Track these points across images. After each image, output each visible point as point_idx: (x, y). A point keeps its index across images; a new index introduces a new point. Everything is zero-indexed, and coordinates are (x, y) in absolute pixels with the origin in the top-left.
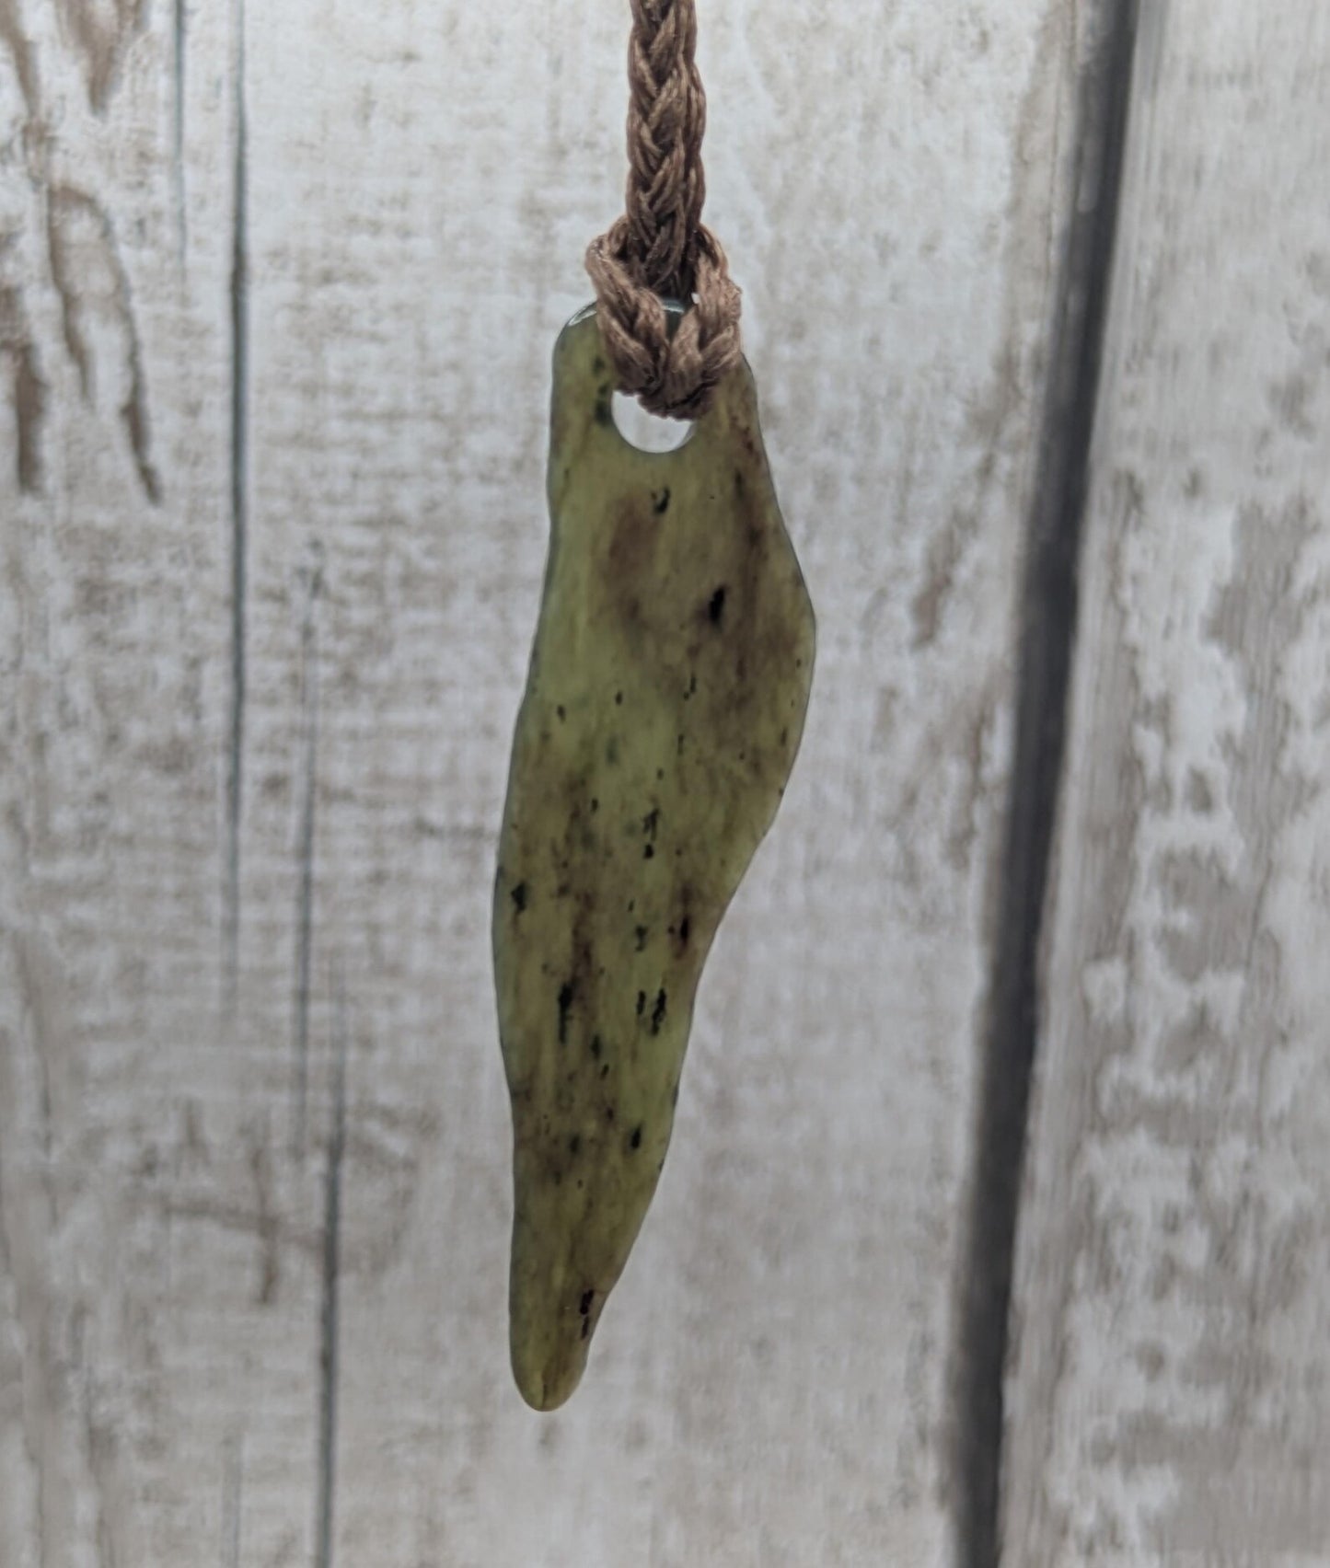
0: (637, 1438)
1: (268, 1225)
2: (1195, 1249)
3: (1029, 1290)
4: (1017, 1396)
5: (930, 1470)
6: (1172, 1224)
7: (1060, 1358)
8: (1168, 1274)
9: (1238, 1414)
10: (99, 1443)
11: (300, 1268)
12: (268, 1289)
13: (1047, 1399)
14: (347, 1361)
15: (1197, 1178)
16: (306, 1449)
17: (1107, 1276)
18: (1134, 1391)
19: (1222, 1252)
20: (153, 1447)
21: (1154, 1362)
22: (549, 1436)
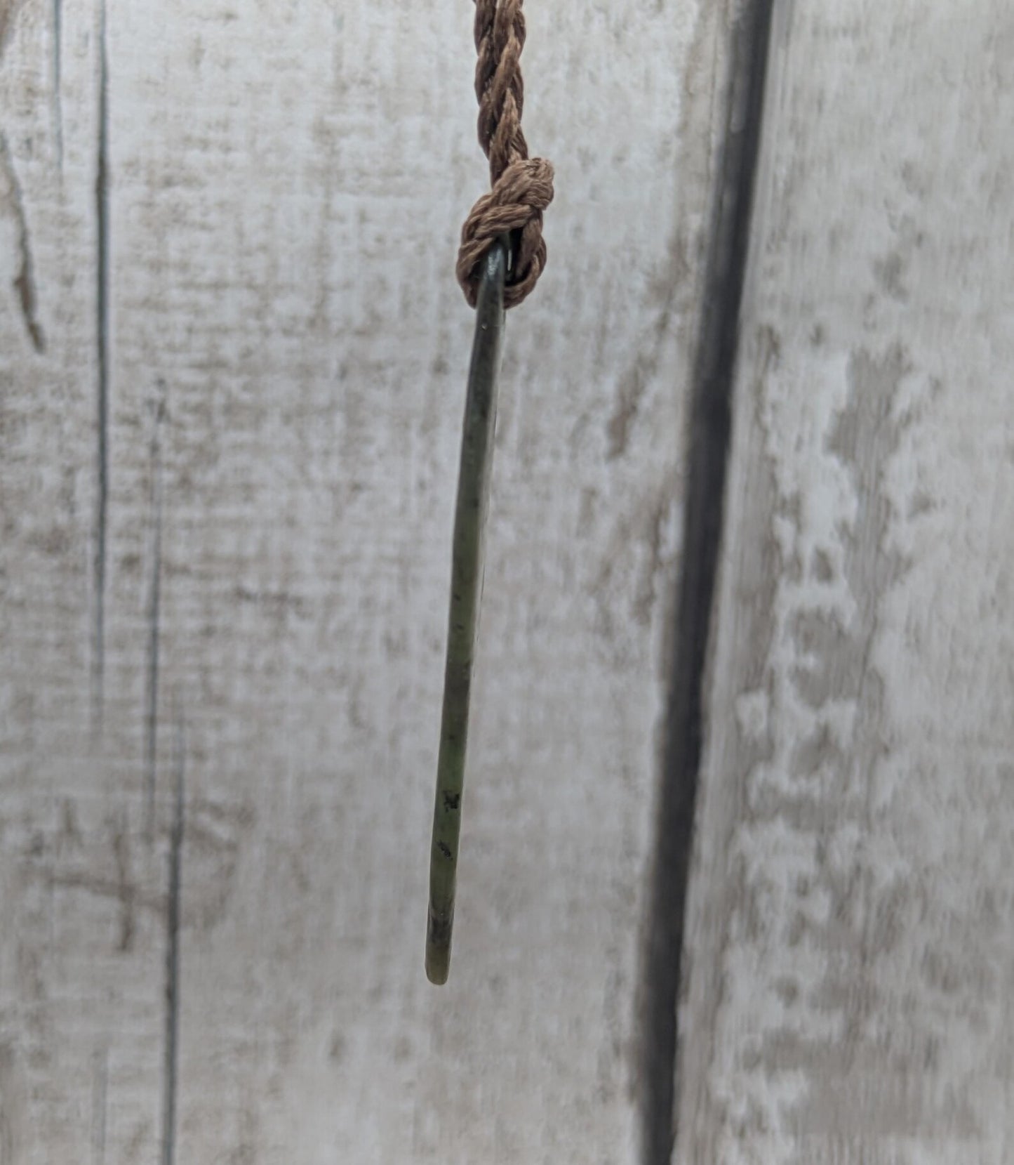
0: (403, 1051)
1: (126, 892)
2: (820, 908)
3: (696, 939)
4: (687, 1019)
5: (622, 1074)
6: (803, 889)
7: (720, 990)
8: (800, 927)
9: (852, 1031)
11: (150, 924)
12: (127, 940)
13: (710, 1022)
14: (186, 995)
15: (821, 856)
16: (155, 1060)
17: (754, 928)
18: (775, 1014)
19: (841, 910)
20: (40, 1058)
21: (790, 993)
22: (337, 1049)
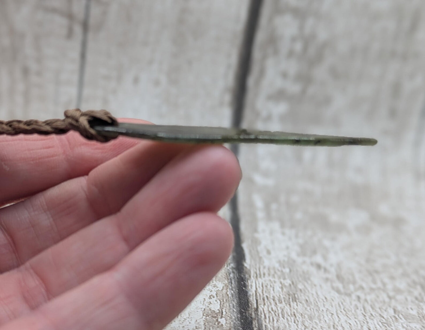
1: (70, 16)
2: (298, 47)
4: (251, 81)
5: (228, 98)
6: (294, 40)
7: (262, 73)
8: (291, 54)
11: (78, 30)
12: (70, 34)
13: (258, 82)
15: (301, 28)
17: (276, 52)
18: (279, 83)
19: (305, 48)
20: (39, 74)
22: (136, 80)
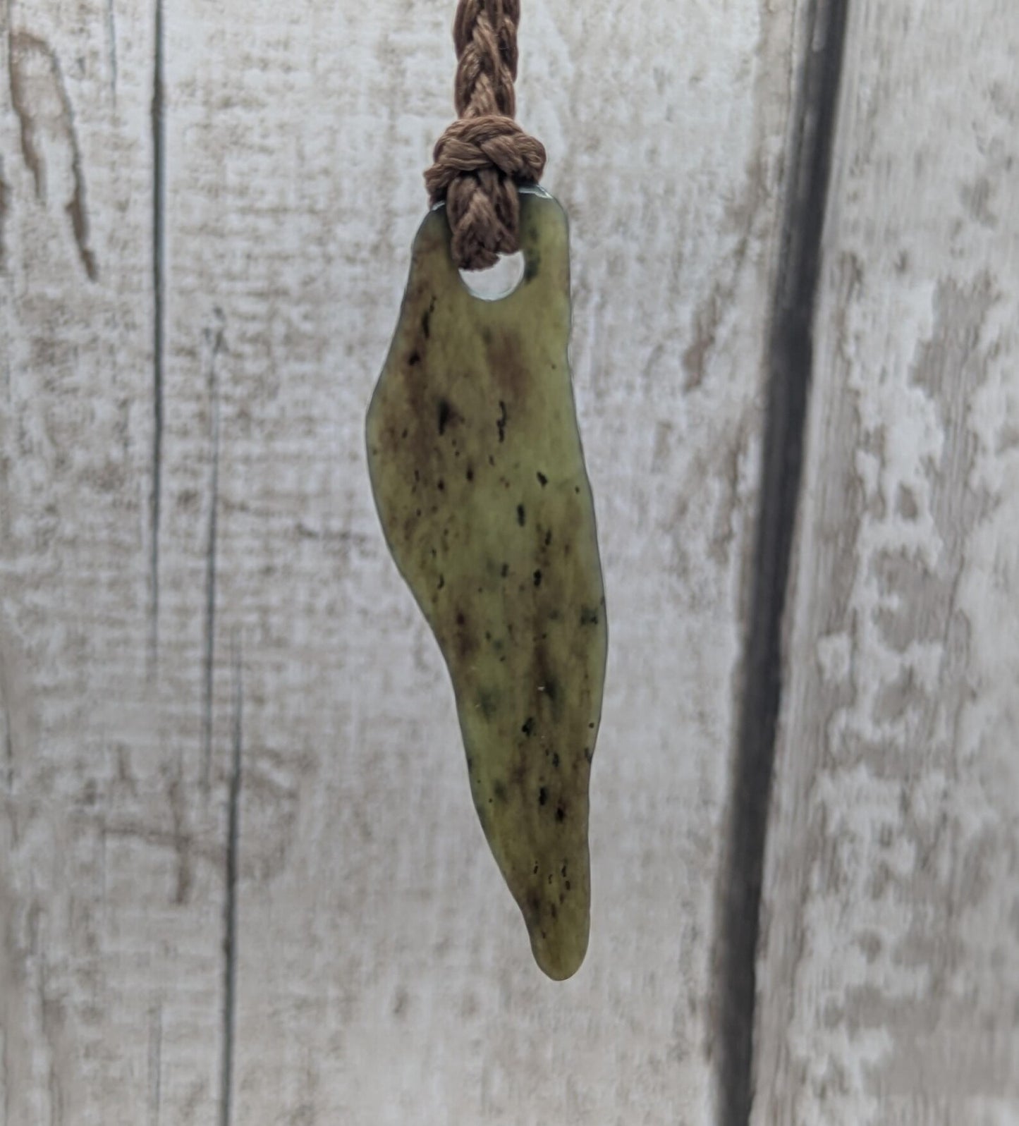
0: (470, 1007)
1: (182, 842)
2: (904, 859)
3: (774, 891)
4: (765, 973)
5: (698, 1031)
7: (799, 943)
8: (883, 878)
9: (937, 987)
10: (51, 1011)
11: (208, 875)
12: (183, 892)
13: (789, 977)
14: (244, 947)
15: (906, 804)
16: (212, 1017)
17: (836, 880)
18: (856, 970)
19: (925, 862)
20: (93, 1014)
21: (872, 947)
22: (401, 1005)
